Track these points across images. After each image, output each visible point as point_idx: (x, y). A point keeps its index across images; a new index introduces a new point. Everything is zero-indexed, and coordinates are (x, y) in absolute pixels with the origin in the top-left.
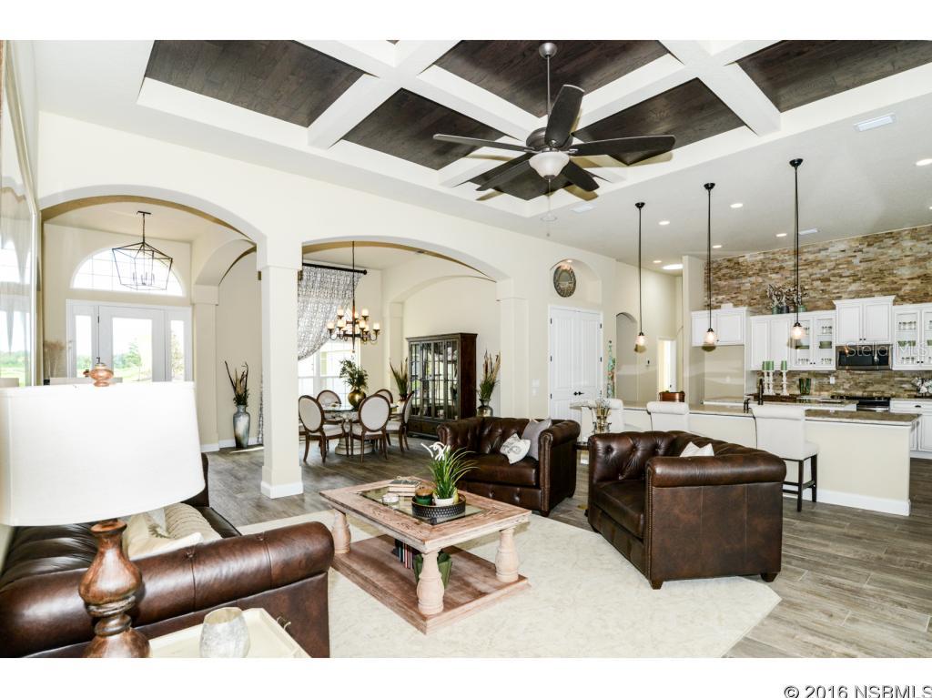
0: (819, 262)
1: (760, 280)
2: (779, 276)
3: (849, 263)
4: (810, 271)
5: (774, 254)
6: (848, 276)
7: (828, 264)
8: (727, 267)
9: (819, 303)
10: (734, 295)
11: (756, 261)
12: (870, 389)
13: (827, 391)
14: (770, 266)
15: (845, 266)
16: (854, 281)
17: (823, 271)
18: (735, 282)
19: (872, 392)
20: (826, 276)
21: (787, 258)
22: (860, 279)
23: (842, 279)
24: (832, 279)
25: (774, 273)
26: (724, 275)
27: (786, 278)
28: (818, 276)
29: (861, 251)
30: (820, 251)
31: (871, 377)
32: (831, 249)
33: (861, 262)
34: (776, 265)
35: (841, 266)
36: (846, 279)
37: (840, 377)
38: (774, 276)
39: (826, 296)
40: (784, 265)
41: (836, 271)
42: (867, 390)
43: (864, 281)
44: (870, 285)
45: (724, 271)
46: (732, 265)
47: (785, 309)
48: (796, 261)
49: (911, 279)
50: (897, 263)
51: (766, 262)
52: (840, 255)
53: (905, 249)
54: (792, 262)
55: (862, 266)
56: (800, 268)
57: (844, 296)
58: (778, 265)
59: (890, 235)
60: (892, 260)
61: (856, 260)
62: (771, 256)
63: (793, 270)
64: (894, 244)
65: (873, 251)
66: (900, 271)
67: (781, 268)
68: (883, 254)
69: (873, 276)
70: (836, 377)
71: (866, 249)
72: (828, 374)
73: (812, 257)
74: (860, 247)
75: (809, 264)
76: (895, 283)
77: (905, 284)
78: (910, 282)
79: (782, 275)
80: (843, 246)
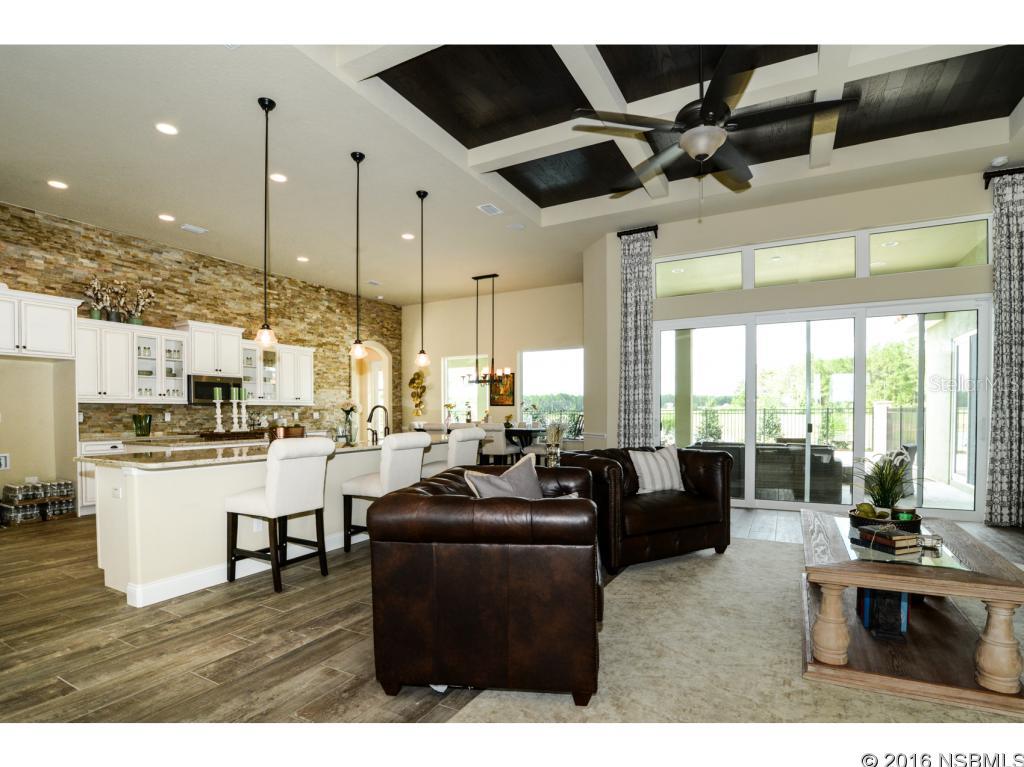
0: (151, 265)
1: (62, 260)
2: (95, 265)
3: (185, 279)
4: (140, 272)
5: (87, 229)
6: (184, 294)
7: (162, 272)
9: (151, 319)
11: (56, 228)
13: (162, 430)
14: (81, 245)
15: (180, 281)
16: (190, 302)
17: (155, 278)
20: (161, 285)
21: (108, 243)
22: (195, 301)
23: (177, 296)
24: (166, 291)
25: (87, 257)
27: (106, 271)
28: (150, 282)
29: (197, 269)
30: (152, 251)
32: (165, 255)
33: (196, 282)
34: (90, 247)
35: (176, 280)
36: (181, 297)
37: (176, 412)
38: (86, 262)
39: (159, 311)
40: (104, 251)
41: (171, 284)
43: (200, 305)
44: (205, 311)
46: (8, 217)
47: (113, 316)
48: (121, 252)
49: (238, 314)
50: (228, 295)
51: (75, 237)
52: (176, 267)
53: (234, 283)
54: (113, 252)
55: (198, 288)
56: (125, 264)
57: (180, 316)
58: (94, 248)
59: (223, 264)
60: (224, 290)
61: (192, 279)
62: (83, 232)
63: (116, 264)
64: (227, 274)
65: (207, 274)
66: (231, 304)
67: (98, 255)
68: (217, 281)
69: (207, 301)
70: (172, 413)
71: (201, 270)
72: (162, 409)
73: (142, 256)
74: (196, 264)
75: (139, 263)
76: (227, 315)
77: (235, 318)
78: (239, 317)
79: (100, 265)
80: (178, 257)
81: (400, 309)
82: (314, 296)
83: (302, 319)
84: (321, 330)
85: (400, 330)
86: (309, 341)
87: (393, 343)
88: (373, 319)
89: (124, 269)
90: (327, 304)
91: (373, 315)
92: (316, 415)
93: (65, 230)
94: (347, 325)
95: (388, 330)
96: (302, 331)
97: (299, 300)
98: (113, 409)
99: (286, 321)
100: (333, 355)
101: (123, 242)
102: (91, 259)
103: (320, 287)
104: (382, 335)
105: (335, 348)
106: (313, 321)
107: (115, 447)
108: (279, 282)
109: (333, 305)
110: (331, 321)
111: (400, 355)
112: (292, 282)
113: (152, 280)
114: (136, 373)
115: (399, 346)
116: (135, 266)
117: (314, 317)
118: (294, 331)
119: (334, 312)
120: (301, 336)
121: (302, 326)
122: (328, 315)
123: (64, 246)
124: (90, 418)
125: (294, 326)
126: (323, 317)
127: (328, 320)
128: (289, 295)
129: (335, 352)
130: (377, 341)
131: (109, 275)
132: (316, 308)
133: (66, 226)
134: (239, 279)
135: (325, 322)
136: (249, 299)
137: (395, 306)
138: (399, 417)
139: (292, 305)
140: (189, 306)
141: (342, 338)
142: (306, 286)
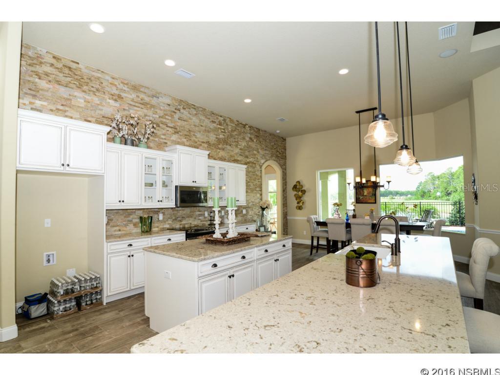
0: (153, 106)
1: (96, 100)
2: (117, 105)
3: (172, 116)
4: (146, 111)
5: (113, 78)
6: (172, 128)
7: (159, 111)
8: (52, 65)
9: (153, 144)
10: (61, 108)
11: (93, 76)
12: (184, 222)
13: (157, 227)
14: (109, 89)
15: (170, 118)
16: (175, 133)
17: (154, 115)
18: (63, 91)
19: (185, 224)
21: (126, 89)
22: (178, 133)
23: (168, 129)
24: (161, 125)
25: (112, 99)
26: (47, 74)
27: (124, 109)
28: (151, 118)
29: (179, 110)
30: (153, 96)
31: (184, 212)
32: (160, 99)
33: (179, 119)
34: (114, 91)
35: (167, 117)
36: (170, 130)
37: (166, 213)
38: (112, 102)
39: (157, 139)
40: (123, 95)
41: (164, 120)
42: (182, 223)
43: (180, 135)
44: (184, 140)
45: (48, 69)
46: (60, 65)
47: (129, 142)
48: (134, 96)
49: (203, 142)
50: (197, 128)
51: (105, 84)
52: (167, 108)
53: (200, 120)
54: (130, 96)
55: (180, 123)
56: (137, 104)
57: (169, 143)
58: (117, 92)
59: (194, 107)
60: (195, 125)
61: (176, 116)
62: (110, 80)
63: (131, 105)
64: (196, 114)
65: (185, 114)
66: (198, 135)
67: (120, 97)
68: (190, 119)
69: (185, 133)
70: (164, 214)
71: (182, 111)
72: (157, 211)
73: (147, 99)
74: (179, 107)
75: (145, 104)
76: (196, 143)
77: (201, 145)
78: (203, 144)
79: (120, 105)
80: (168, 101)
81: (285, 140)
82: (243, 130)
83: (237, 146)
84: (247, 153)
85: (285, 154)
86: (241, 161)
87: (282, 162)
88: (273, 146)
89: (136, 108)
90: (249, 135)
91: (273, 144)
92: (244, 212)
93: (99, 78)
94: (260, 150)
95: (280, 153)
96: (236, 154)
97: (235, 133)
98: (127, 212)
99: (228, 147)
100: (252, 170)
101: (135, 88)
102: (115, 100)
103: (246, 125)
104: (277, 156)
105: (254, 165)
106: (242, 147)
107: (131, 245)
108: (224, 120)
109: (252, 137)
110: (252, 147)
111: (285, 170)
112: (231, 121)
113: (153, 117)
114: (143, 185)
115: (285, 164)
116: (143, 106)
117: (243, 145)
118: (232, 154)
119: (253, 141)
120: (236, 158)
121: (237, 151)
122: (250, 143)
123: (98, 90)
124: (112, 220)
125: (232, 151)
126: (248, 144)
127: (250, 146)
128: (230, 130)
129: (254, 168)
130: (275, 160)
131: (126, 113)
132: (244, 138)
133: (99, 75)
134: (203, 118)
135: (249, 147)
136: (209, 132)
137: (282, 138)
138: (286, 210)
139: (232, 136)
140: (174, 135)
141: (257, 159)
142: (239, 124)
